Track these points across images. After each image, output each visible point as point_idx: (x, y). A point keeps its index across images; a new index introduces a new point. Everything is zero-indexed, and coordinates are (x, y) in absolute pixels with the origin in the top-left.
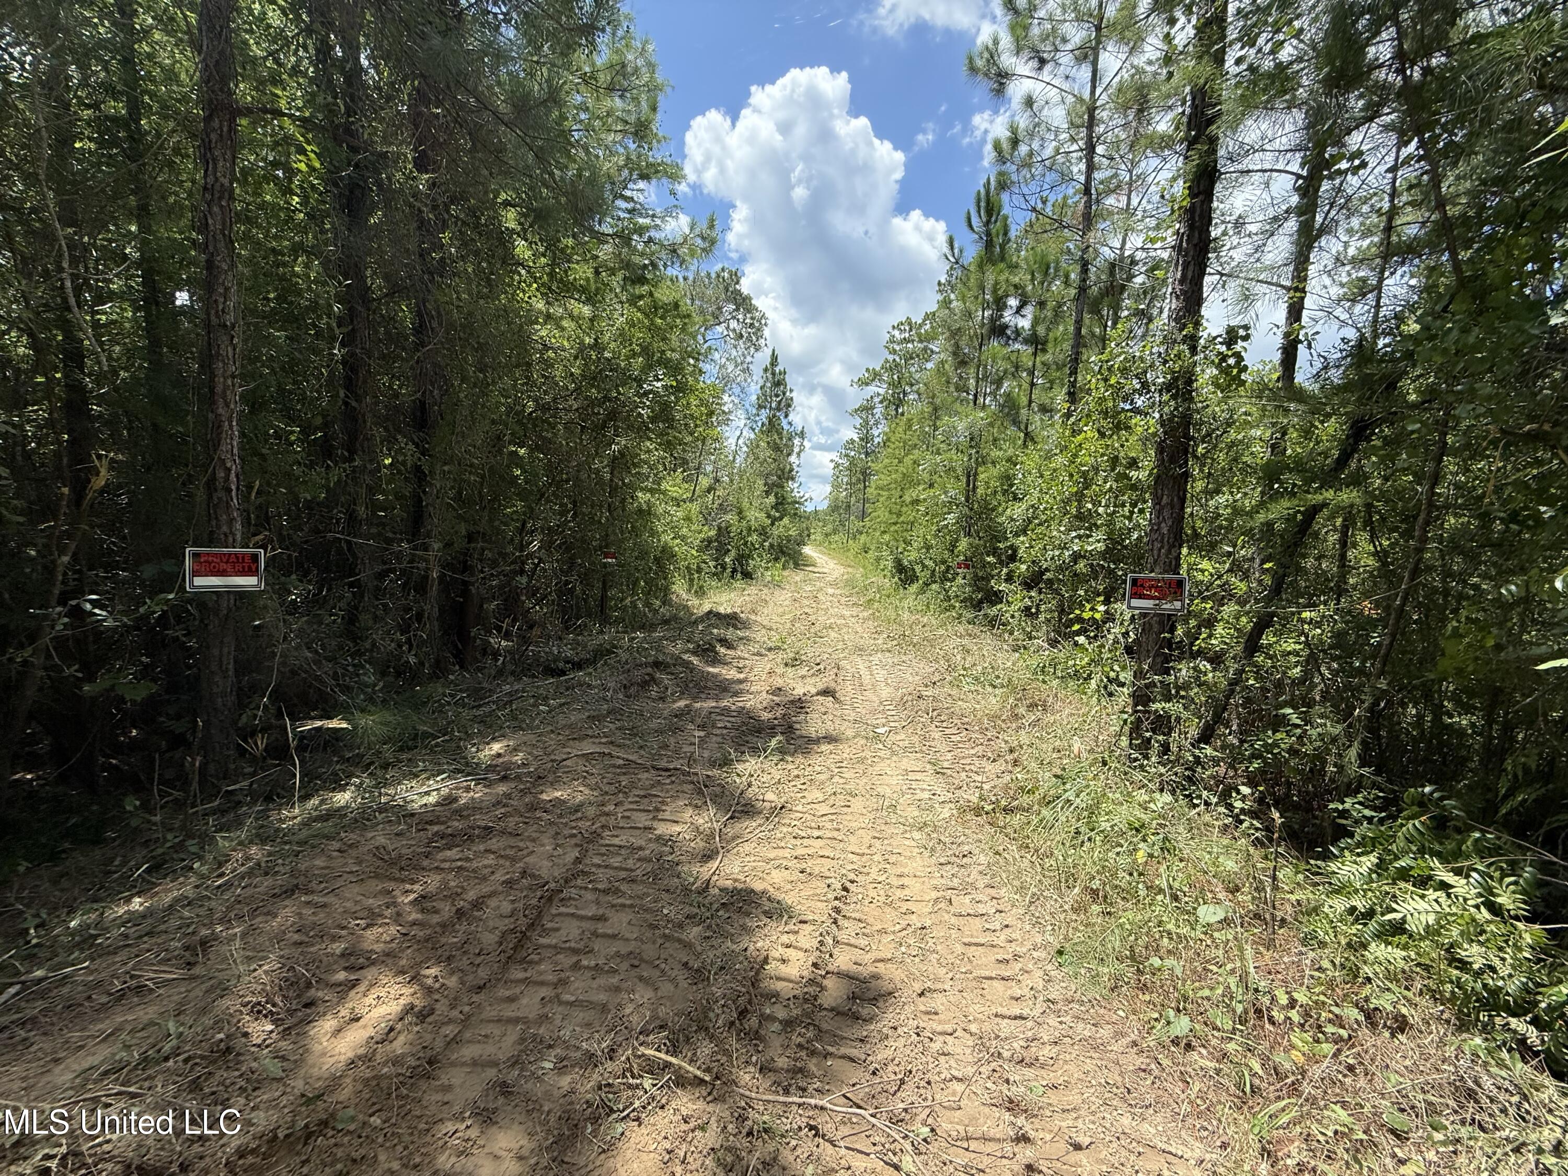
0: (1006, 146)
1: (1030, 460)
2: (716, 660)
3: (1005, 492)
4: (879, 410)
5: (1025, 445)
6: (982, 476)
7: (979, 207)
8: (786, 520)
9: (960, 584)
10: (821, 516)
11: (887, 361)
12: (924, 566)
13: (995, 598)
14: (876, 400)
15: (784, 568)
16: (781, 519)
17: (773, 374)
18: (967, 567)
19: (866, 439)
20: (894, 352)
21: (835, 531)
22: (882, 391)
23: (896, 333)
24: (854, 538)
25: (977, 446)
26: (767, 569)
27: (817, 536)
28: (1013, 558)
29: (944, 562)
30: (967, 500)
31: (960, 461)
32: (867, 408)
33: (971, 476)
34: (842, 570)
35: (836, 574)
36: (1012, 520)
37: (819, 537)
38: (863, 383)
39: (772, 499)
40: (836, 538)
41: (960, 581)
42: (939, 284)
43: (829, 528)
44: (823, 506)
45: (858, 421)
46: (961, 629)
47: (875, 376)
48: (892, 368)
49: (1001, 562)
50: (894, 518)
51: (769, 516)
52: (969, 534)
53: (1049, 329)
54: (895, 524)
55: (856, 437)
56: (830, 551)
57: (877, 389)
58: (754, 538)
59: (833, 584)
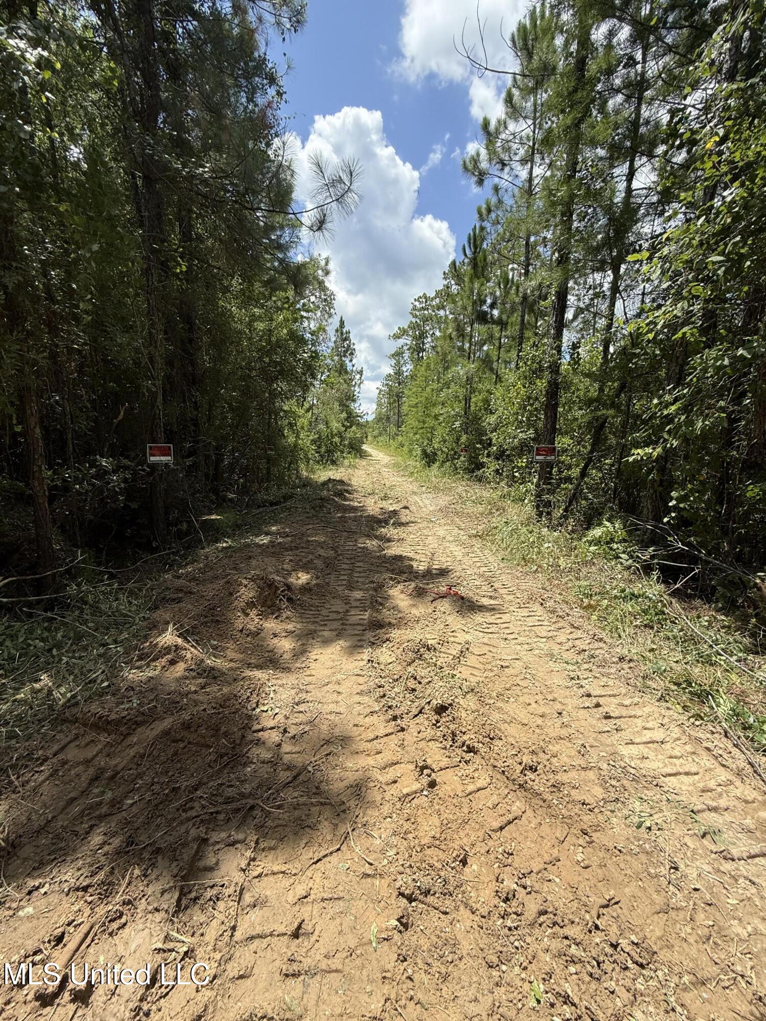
0: (484, 211)
1: (499, 392)
2: (346, 499)
3: (486, 409)
4: (407, 355)
5: (496, 383)
6: (473, 400)
7: (470, 243)
8: (354, 428)
9: (462, 460)
10: (371, 424)
11: (411, 322)
12: (442, 451)
13: (481, 465)
14: (405, 348)
15: (355, 458)
16: (351, 427)
17: (342, 333)
18: (466, 451)
19: (399, 373)
20: (416, 316)
21: (380, 434)
22: (409, 342)
23: (417, 303)
24: (394, 439)
25: (471, 383)
26: (346, 458)
27: (369, 438)
28: (490, 445)
29: (452, 449)
30: (465, 413)
31: (461, 392)
32: (398, 354)
33: (467, 400)
34: (388, 458)
35: (386, 461)
36: (490, 424)
37: (371, 439)
38: (397, 337)
39: (344, 415)
40: (381, 438)
41: (462, 458)
42: (444, 273)
43: (376, 433)
44: (370, 418)
45: (393, 362)
46: (464, 483)
47: (404, 332)
48: (413, 326)
49: (484, 447)
50: (421, 425)
51: (343, 426)
52: (466, 433)
53: (508, 317)
54: (422, 428)
55: (392, 372)
56: (378, 447)
57: (405, 341)
58: (336, 439)
59: (386, 466)
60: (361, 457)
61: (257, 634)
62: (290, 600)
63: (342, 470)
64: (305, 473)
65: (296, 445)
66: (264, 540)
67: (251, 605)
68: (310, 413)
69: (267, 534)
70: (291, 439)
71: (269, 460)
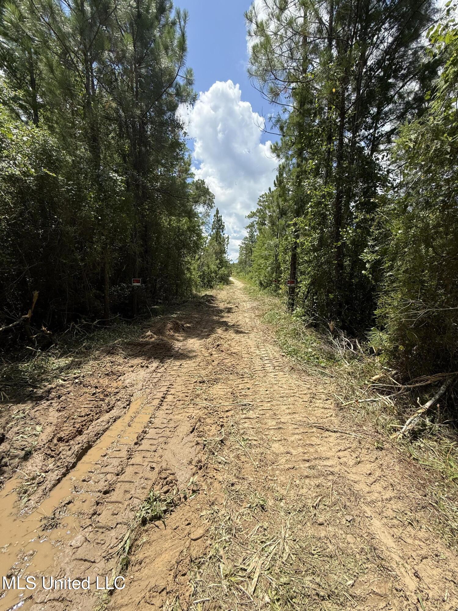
4: (256, 226)
6: (279, 256)
8: (223, 268)
9: (273, 286)
10: (236, 266)
11: (258, 209)
12: (265, 282)
14: (255, 223)
15: (223, 285)
16: (222, 268)
17: (217, 218)
18: (275, 282)
19: (252, 236)
20: (261, 205)
21: (241, 271)
22: (257, 220)
23: (261, 198)
24: (248, 274)
26: (218, 285)
27: (234, 273)
30: (276, 263)
31: (272, 253)
32: (251, 226)
33: (277, 256)
34: (243, 285)
35: (241, 286)
37: (235, 274)
39: (218, 261)
40: (242, 274)
43: (239, 270)
44: (236, 262)
45: (249, 230)
47: (254, 214)
48: (259, 211)
51: (218, 267)
52: (275, 272)
55: (248, 236)
56: (239, 279)
57: (255, 219)
58: (213, 275)
59: (240, 289)
60: (227, 284)
61: (173, 336)
62: (183, 329)
63: (215, 291)
64: (194, 292)
65: (190, 278)
66: (175, 316)
67: (171, 329)
68: (199, 261)
69: (176, 314)
70: (188, 275)
71: (177, 285)
